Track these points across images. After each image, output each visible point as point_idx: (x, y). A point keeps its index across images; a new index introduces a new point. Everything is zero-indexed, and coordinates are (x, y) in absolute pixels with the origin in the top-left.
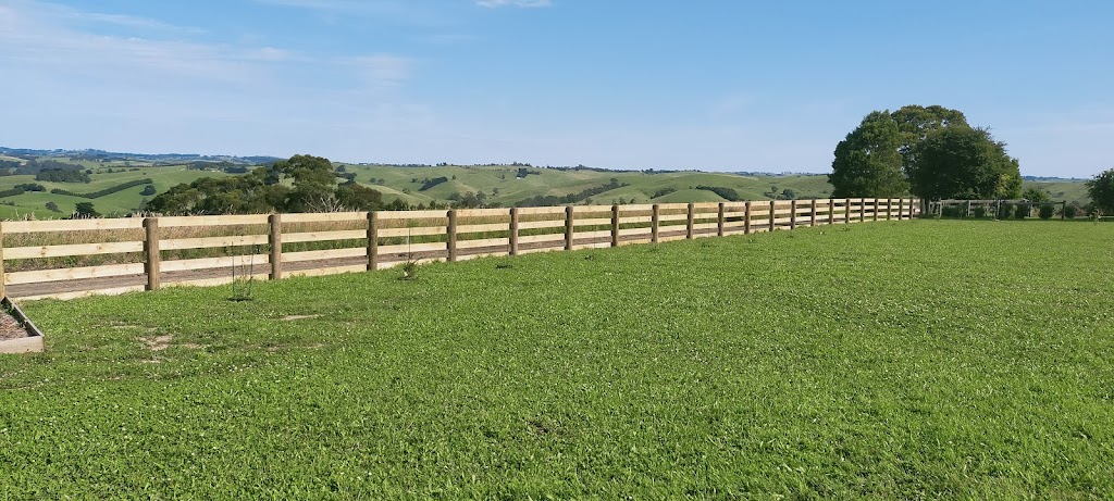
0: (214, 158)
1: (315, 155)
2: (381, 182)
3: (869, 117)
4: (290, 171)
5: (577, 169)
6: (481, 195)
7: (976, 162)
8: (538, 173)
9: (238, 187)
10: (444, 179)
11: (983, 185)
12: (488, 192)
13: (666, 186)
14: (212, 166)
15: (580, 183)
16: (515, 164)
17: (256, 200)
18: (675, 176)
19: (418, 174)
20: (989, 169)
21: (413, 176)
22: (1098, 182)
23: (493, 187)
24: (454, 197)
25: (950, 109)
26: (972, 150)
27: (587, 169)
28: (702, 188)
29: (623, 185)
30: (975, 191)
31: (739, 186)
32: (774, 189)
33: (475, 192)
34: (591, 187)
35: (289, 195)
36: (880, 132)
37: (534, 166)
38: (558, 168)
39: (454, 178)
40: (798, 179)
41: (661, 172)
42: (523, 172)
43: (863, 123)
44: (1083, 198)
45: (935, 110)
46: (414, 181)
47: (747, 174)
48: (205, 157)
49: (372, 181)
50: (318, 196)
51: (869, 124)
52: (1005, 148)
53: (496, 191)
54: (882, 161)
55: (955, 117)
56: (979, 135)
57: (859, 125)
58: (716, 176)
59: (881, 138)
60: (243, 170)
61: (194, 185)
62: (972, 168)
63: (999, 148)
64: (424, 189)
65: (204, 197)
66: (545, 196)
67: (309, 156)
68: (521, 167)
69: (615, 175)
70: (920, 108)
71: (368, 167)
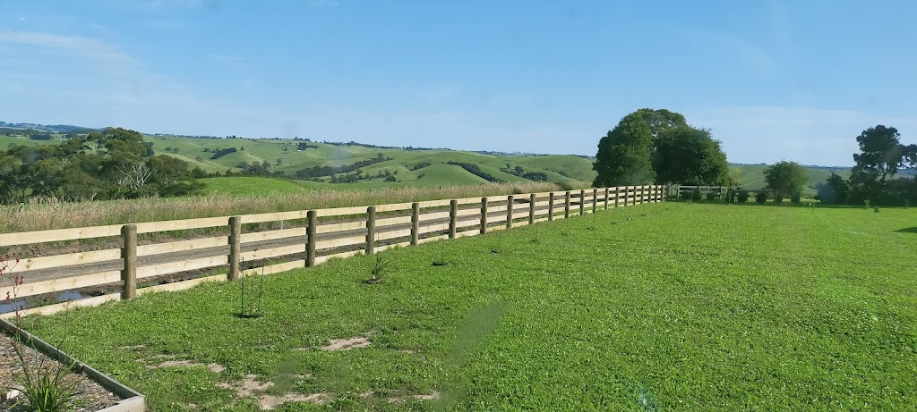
0: (19, 125)
1: (127, 127)
2: (176, 151)
3: (625, 118)
4: (104, 142)
5: (349, 144)
6: (266, 164)
7: (702, 156)
8: (316, 147)
9: (55, 155)
10: (233, 150)
11: (706, 173)
12: (272, 162)
13: (422, 161)
14: (18, 132)
15: (354, 156)
16: (296, 139)
17: (72, 167)
18: (430, 153)
19: (211, 145)
20: (711, 161)
21: (205, 147)
22: (772, 171)
23: (277, 158)
24: (243, 165)
25: (674, 112)
26: (699, 147)
27: (357, 144)
28: (452, 164)
29: (388, 159)
30: (700, 178)
31: (481, 163)
32: (508, 166)
33: (261, 162)
34: (362, 160)
35: (102, 163)
36: (635, 131)
37: (313, 141)
38: (333, 144)
39: (242, 149)
40: (526, 158)
41: (418, 149)
42: (303, 145)
43: (621, 123)
44: (761, 183)
45: (664, 113)
46: (206, 150)
47: (486, 153)
48: (11, 125)
49: (168, 149)
50: (130, 164)
51: (626, 124)
52: (720, 145)
53: (279, 161)
54: (636, 153)
55: (678, 119)
56: (703, 135)
57: (617, 124)
58: (462, 154)
59: (636, 135)
60: (47, 137)
61: (10, 153)
62: (699, 160)
63: (716, 145)
64: (214, 158)
65: (20, 163)
66: (322, 166)
67: (121, 129)
68: (302, 142)
69: (381, 151)
70: (651, 110)
71: (164, 138)
